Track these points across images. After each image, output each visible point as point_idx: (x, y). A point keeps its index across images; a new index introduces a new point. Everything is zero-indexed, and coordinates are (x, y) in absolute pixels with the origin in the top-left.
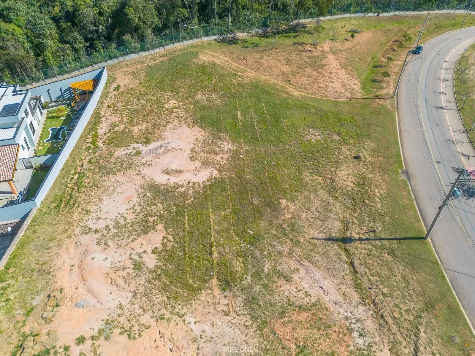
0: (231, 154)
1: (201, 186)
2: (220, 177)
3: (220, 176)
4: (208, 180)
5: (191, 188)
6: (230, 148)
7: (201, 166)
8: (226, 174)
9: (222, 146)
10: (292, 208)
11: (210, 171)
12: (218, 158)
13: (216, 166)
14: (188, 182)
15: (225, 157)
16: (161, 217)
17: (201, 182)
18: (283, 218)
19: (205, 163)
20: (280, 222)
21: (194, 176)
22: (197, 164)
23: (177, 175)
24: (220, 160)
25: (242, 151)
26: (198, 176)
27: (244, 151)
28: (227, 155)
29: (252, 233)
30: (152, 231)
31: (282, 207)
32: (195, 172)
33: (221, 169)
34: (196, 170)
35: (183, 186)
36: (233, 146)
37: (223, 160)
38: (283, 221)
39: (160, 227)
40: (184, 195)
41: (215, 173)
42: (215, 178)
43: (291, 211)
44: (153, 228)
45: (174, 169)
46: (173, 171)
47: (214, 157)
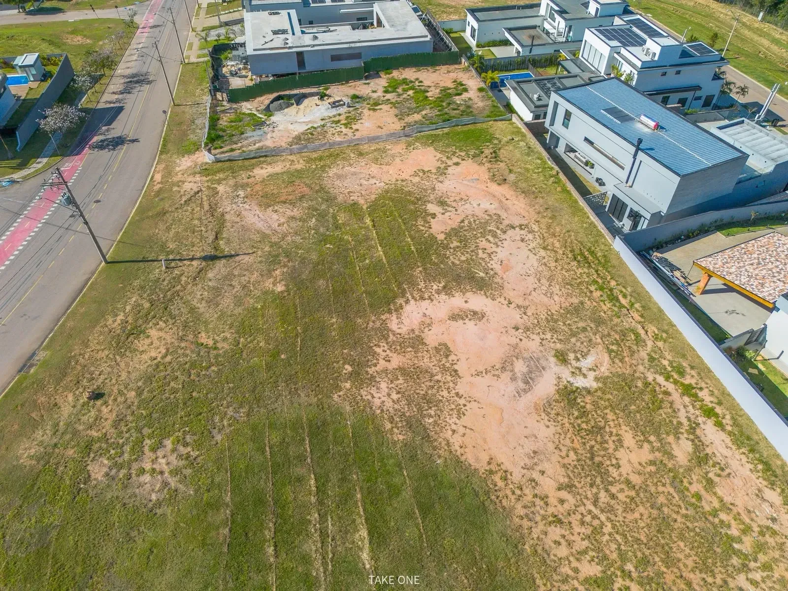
0: (371, 371)
1: (408, 295)
2: (383, 314)
3: (383, 317)
4: (401, 307)
5: (423, 290)
6: (373, 391)
7: (422, 334)
8: (374, 322)
9: (395, 396)
10: (268, 284)
11: (402, 326)
12: (396, 361)
13: (395, 339)
14: (432, 300)
15: (382, 362)
16: (446, 247)
17: (412, 302)
18: (285, 270)
19: (416, 342)
20: (290, 264)
21: (427, 313)
22: (432, 338)
23: (456, 312)
24: (391, 355)
25: (348, 385)
26: (421, 314)
27: (343, 385)
28: (378, 368)
29: (328, 246)
30: (447, 231)
31: (283, 283)
32: (428, 321)
33: (384, 332)
34: (429, 325)
35: (438, 292)
36: (369, 397)
37: (384, 354)
38: (285, 266)
39: (441, 237)
40: (430, 277)
41: (393, 325)
42: (390, 312)
43: (271, 280)
44: (448, 235)
45: (467, 321)
46: (467, 317)
47: (404, 360)
